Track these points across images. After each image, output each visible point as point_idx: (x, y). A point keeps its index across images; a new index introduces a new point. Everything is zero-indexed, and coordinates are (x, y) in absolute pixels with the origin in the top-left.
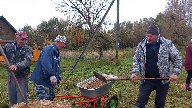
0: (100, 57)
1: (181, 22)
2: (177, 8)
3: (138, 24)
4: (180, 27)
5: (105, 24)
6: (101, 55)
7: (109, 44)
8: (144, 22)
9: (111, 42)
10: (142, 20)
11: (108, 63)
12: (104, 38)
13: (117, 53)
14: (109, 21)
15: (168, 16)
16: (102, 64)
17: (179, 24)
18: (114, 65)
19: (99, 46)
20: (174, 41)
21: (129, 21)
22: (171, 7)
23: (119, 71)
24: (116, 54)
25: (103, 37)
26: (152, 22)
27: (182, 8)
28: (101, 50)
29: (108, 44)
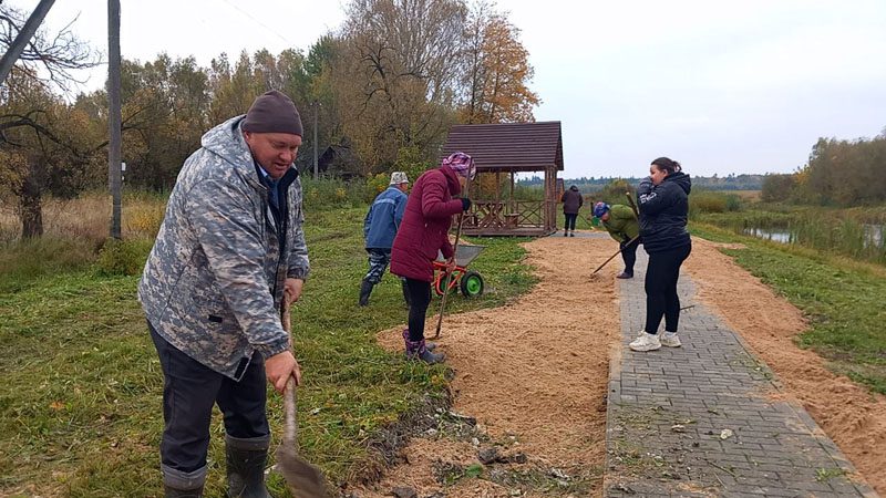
0: (27, 232)
1: (408, 84)
2: (393, 21)
3: (232, 74)
4: (404, 103)
5: (51, 60)
6: (33, 225)
7: (78, 165)
8: (260, 70)
9: (88, 153)
10: (251, 60)
11: (73, 266)
12: (47, 133)
13: (117, 212)
14: (71, 44)
15: (358, 53)
16: (34, 273)
17: (399, 91)
18: (103, 274)
19: (15, 176)
20: (384, 162)
21: (184, 58)
22: (368, 17)
23: (121, 298)
24: (111, 214)
25: (38, 128)
26: (294, 74)
27: (412, 27)
28: (29, 196)
29: (74, 165)
